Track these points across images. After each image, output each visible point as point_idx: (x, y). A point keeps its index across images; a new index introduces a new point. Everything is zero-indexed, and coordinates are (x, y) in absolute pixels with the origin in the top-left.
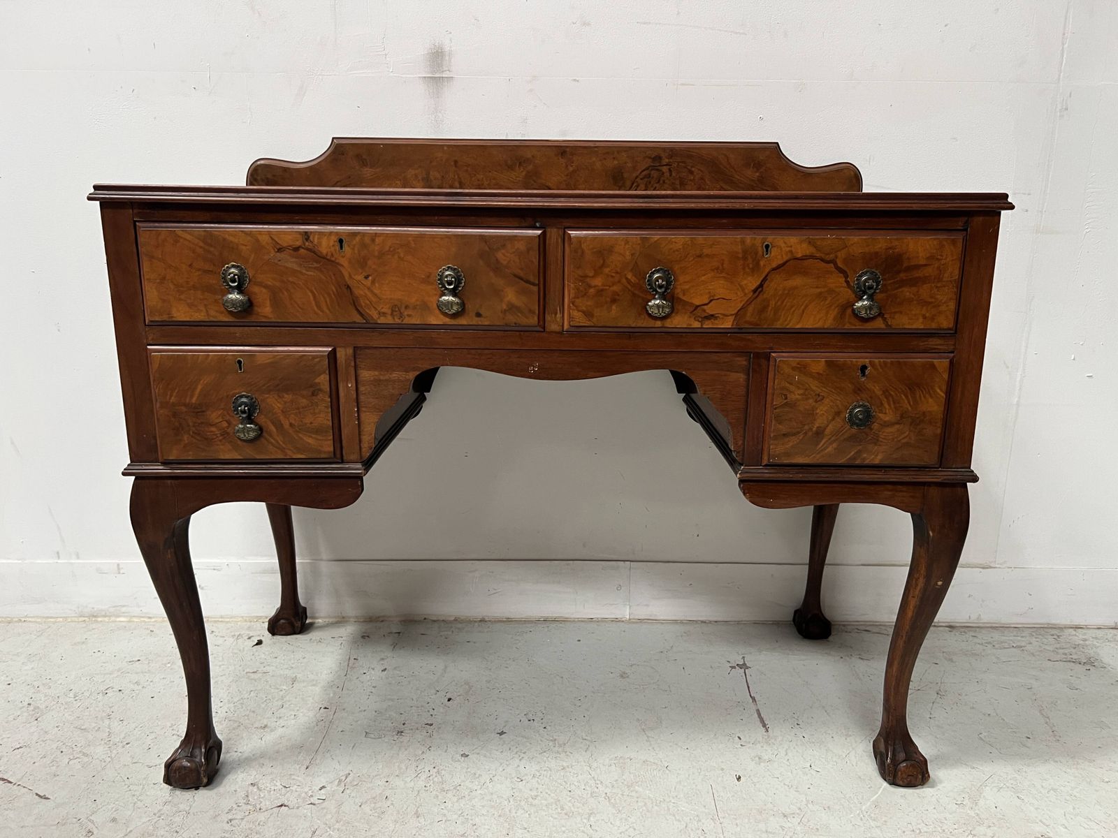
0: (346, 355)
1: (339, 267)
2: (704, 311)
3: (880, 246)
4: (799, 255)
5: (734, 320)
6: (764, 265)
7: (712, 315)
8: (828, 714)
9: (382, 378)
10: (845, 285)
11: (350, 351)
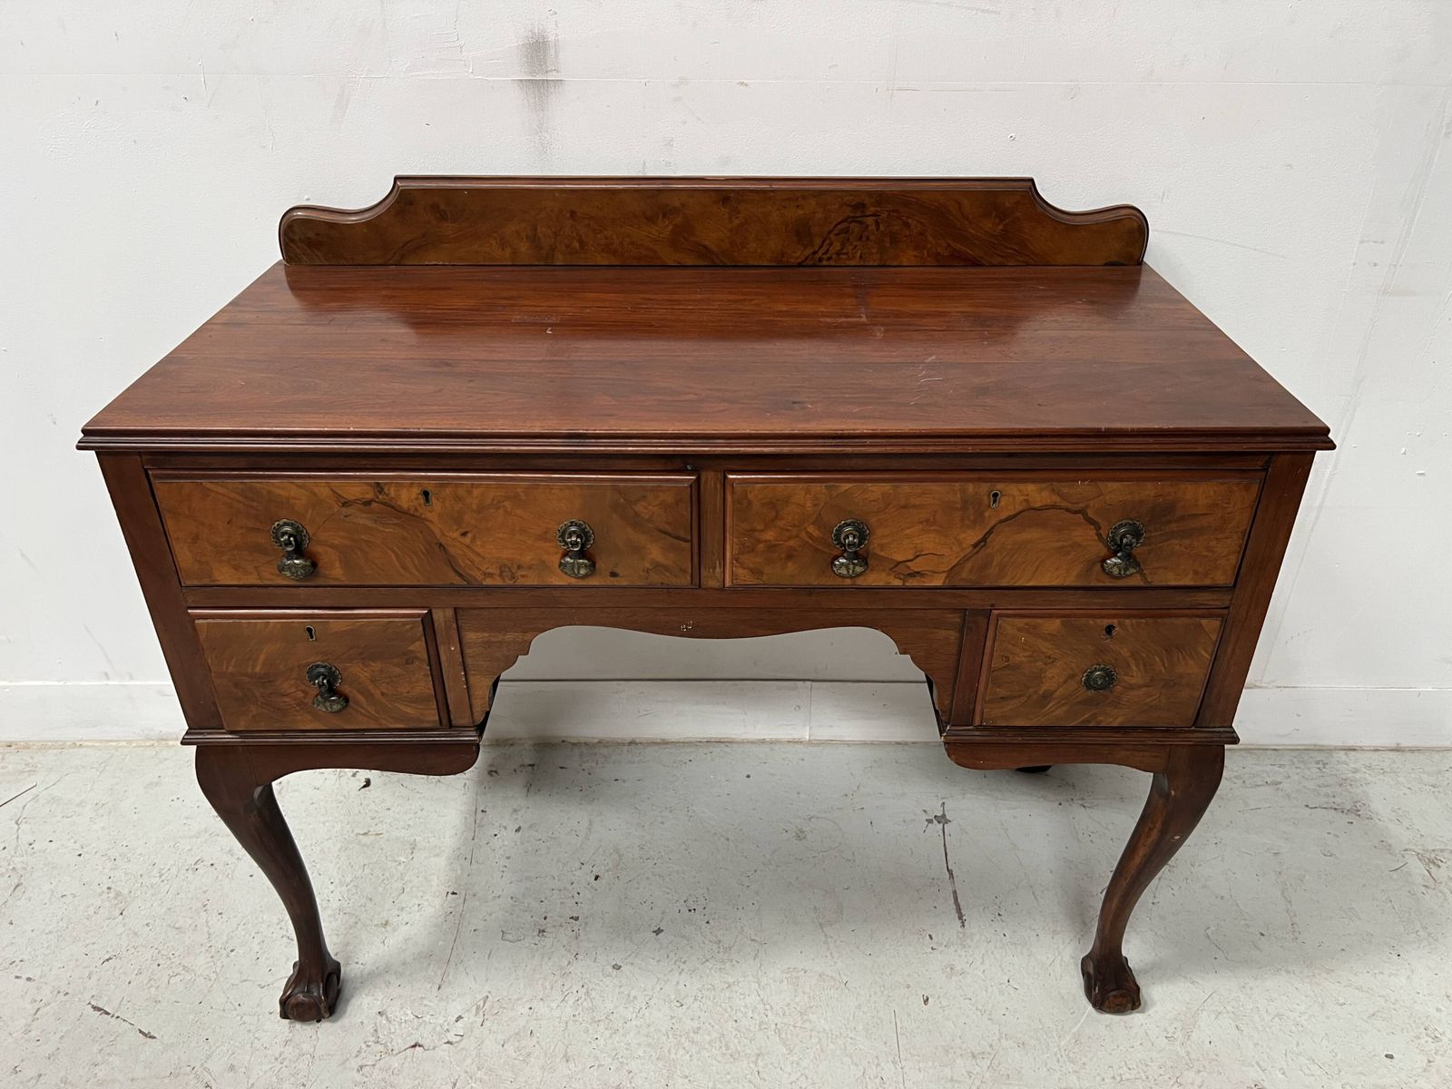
0: (445, 617)
1: (427, 523)
2: (909, 567)
3: (1147, 493)
4: (1038, 505)
5: (946, 577)
6: (990, 516)
7: (918, 573)
8: (1035, 898)
9: (493, 639)
10: (1096, 538)
11: (450, 613)
